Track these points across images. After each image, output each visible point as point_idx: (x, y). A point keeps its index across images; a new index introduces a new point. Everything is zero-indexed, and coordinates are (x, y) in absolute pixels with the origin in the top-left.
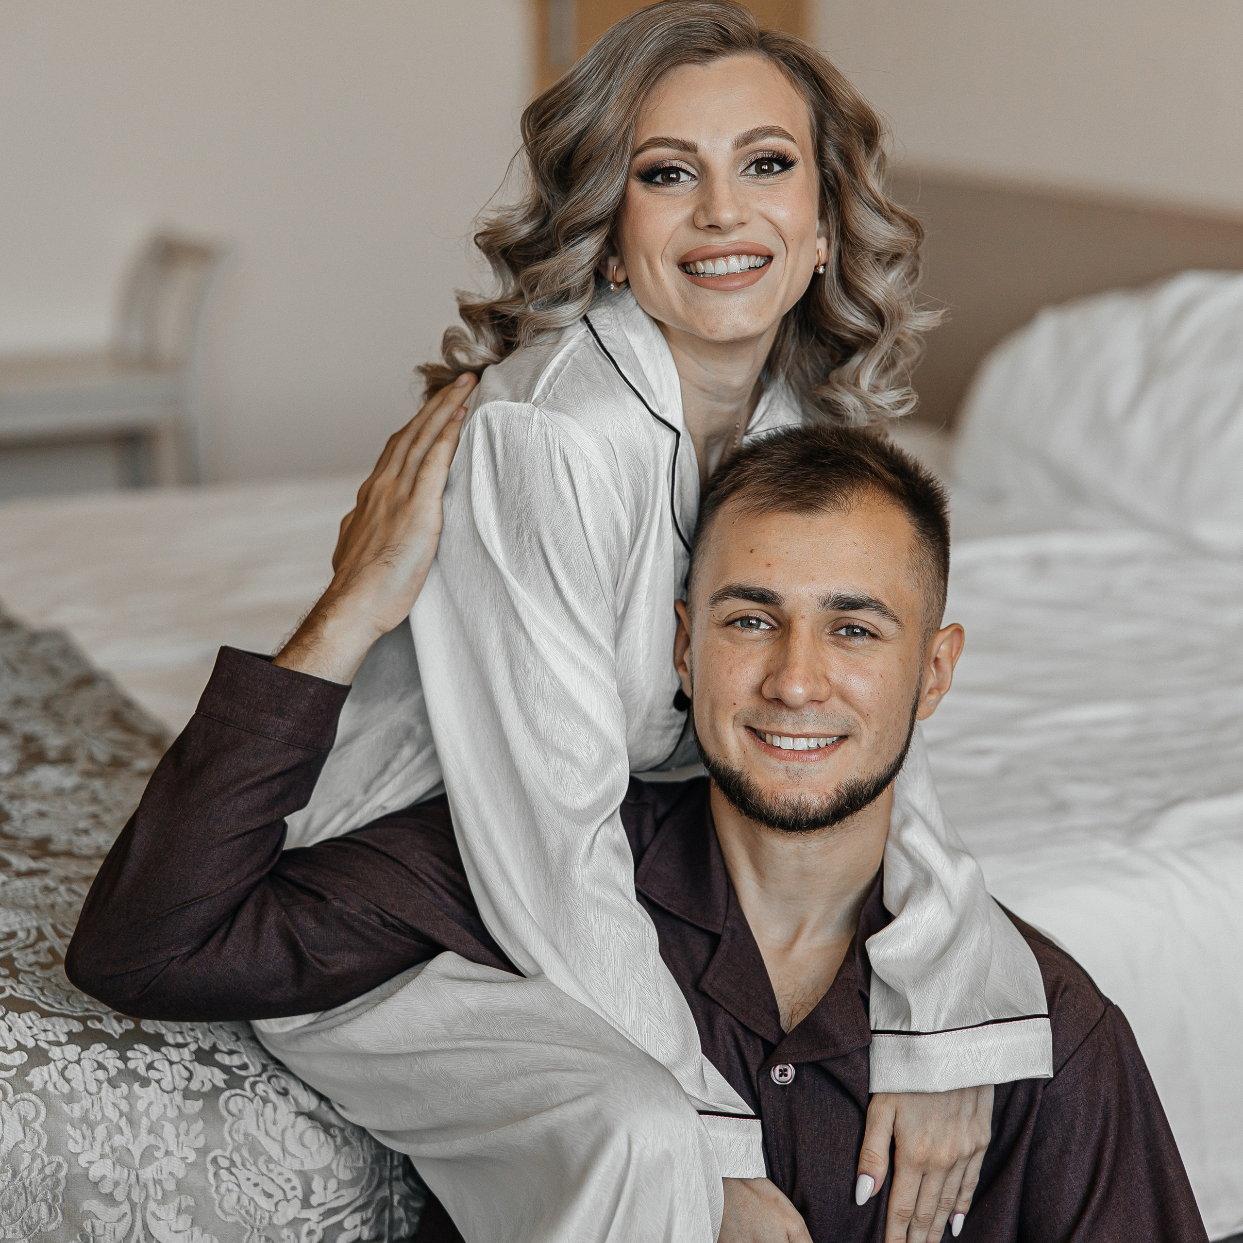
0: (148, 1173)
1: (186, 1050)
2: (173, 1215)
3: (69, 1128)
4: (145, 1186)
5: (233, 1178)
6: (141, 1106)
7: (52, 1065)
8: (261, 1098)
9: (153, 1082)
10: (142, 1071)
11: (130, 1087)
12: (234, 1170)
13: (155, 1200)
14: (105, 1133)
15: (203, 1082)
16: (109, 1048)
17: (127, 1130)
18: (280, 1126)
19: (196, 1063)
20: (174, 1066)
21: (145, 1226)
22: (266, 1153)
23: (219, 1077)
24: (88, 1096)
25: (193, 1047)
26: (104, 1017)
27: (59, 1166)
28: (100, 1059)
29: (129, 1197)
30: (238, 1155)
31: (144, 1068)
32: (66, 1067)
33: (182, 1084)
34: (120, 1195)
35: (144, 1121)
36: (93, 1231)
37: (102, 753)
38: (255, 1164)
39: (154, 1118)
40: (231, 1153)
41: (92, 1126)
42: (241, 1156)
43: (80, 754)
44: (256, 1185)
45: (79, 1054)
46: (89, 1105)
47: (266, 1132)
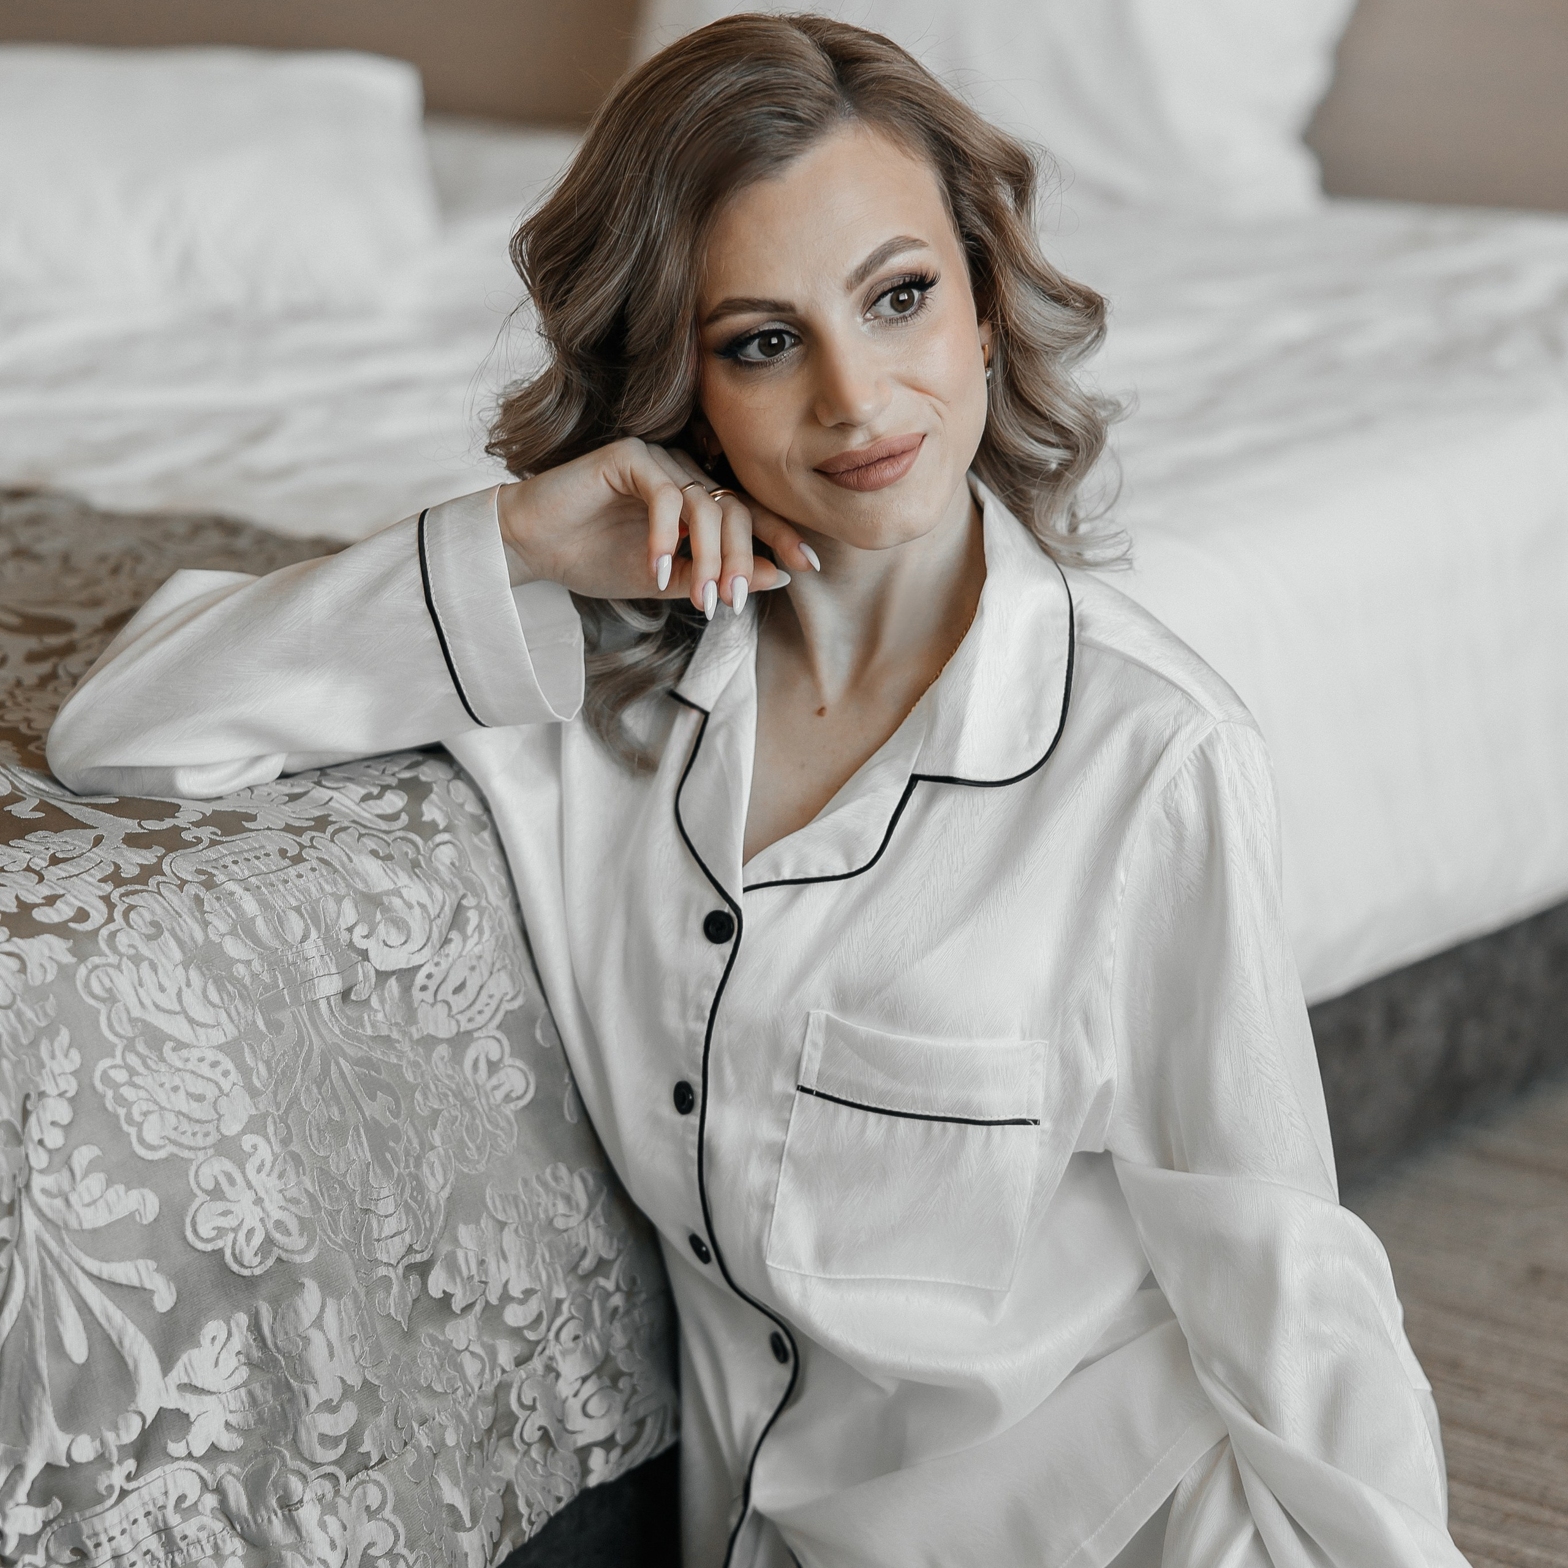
5: (142, 1094)
8: (129, 958)
12: (137, 1080)
15: (42, 965)
18: (172, 991)
19: (15, 939)
22: (170, 1038)
23: (59, 947)
30: (133, 1056)
40: (124, 1058)
42: (138, 1054)
47: (157, 1006)
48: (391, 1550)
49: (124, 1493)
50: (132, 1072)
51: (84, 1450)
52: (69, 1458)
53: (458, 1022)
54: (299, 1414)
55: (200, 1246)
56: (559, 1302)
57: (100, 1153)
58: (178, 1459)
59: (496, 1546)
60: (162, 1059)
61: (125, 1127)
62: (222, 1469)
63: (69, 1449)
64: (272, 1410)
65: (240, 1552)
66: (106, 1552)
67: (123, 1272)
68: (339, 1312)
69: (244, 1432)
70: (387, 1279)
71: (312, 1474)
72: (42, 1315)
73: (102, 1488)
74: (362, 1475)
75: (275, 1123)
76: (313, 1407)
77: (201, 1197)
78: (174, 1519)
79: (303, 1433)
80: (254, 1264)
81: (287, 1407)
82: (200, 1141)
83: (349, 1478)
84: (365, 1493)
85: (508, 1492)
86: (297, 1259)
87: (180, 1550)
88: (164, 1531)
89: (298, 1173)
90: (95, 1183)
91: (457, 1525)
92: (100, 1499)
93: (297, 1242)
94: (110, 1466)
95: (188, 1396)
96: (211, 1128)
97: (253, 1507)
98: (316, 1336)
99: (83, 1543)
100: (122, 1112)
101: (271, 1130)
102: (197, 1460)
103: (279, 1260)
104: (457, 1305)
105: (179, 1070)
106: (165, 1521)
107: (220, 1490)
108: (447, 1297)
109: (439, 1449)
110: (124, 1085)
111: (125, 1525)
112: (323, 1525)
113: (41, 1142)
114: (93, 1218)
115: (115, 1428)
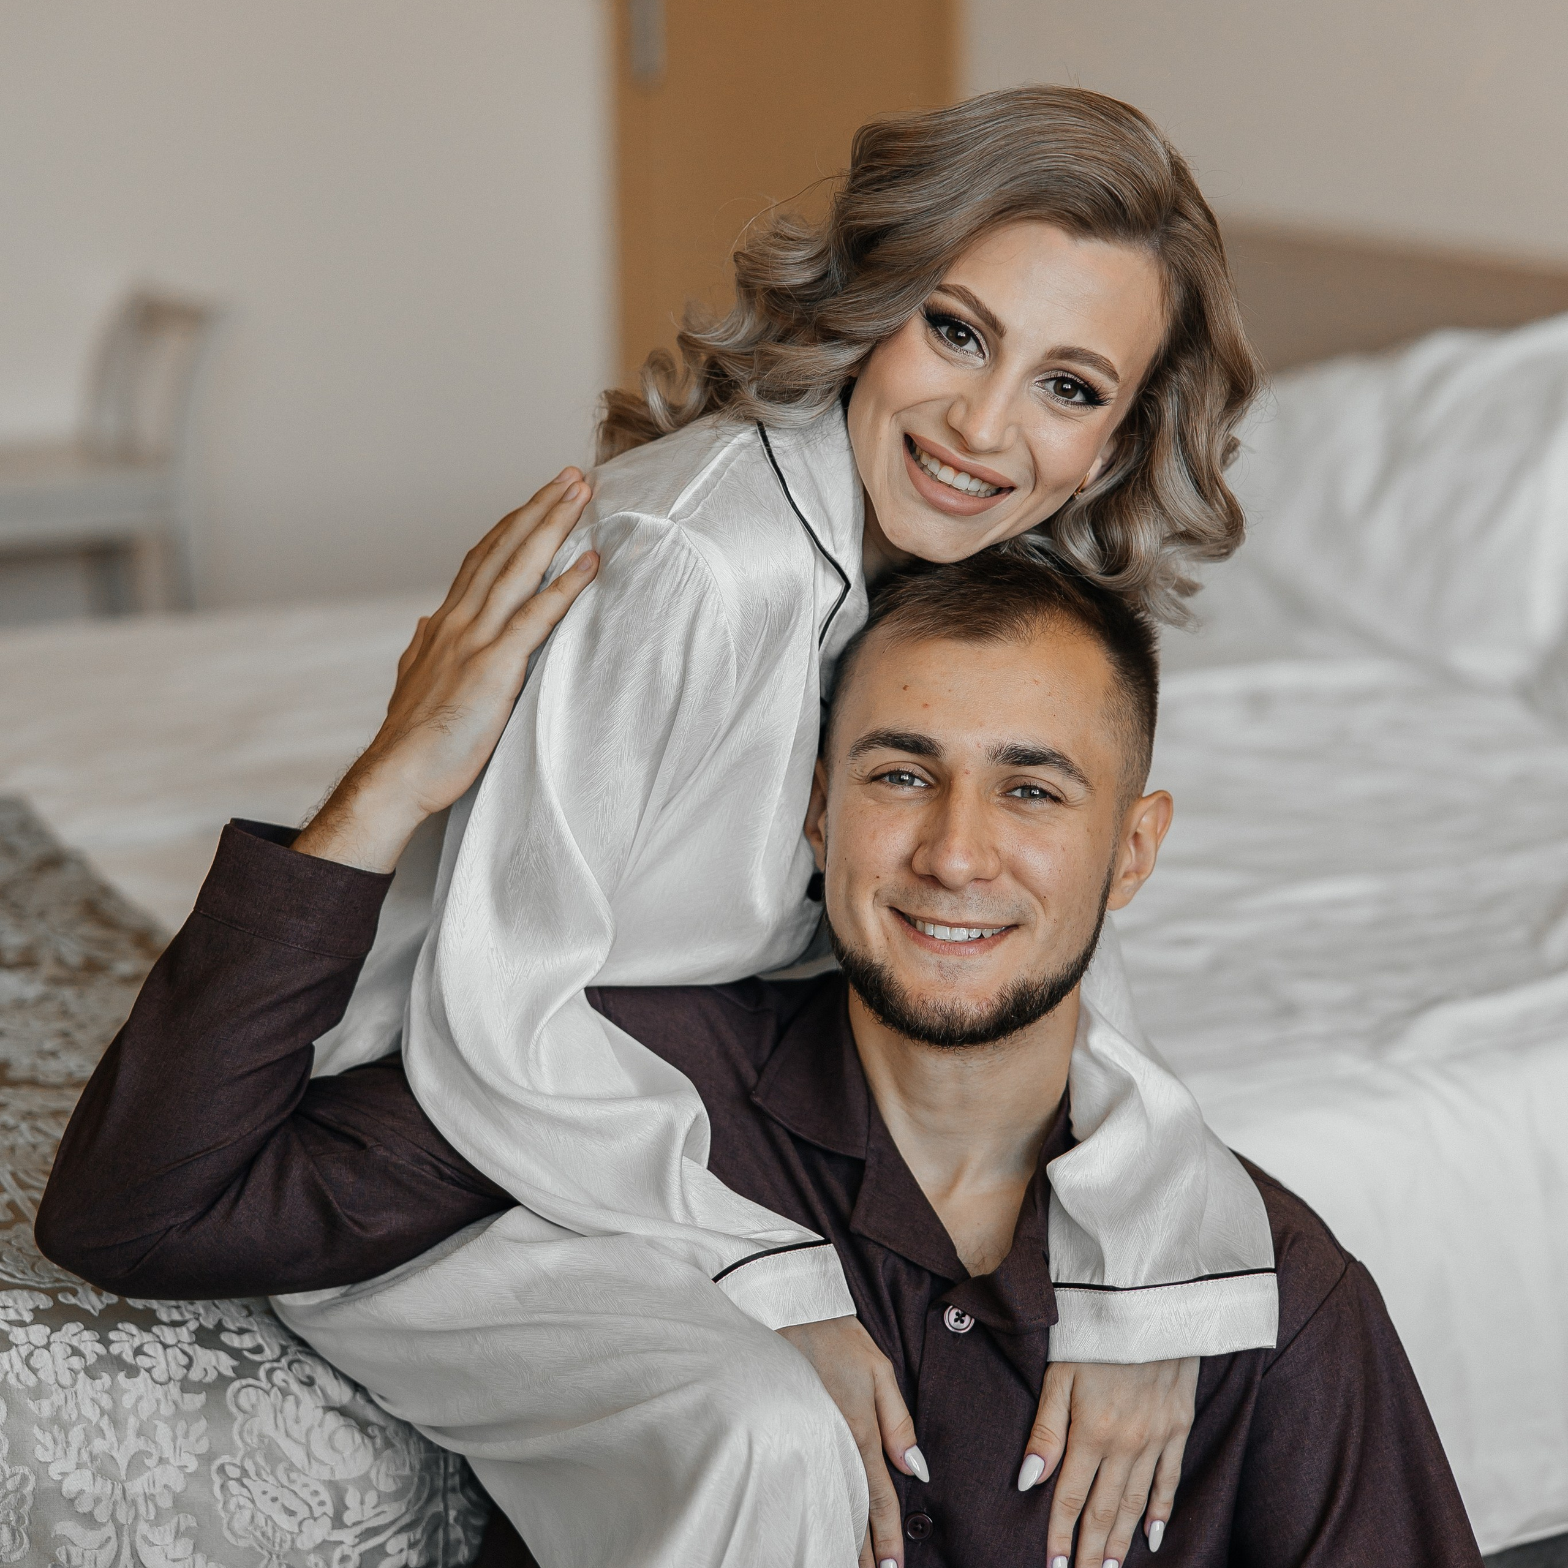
0: (137, 1486)
1: (184, 1329)
2: (169, 1539)
3: (36, 1430)
4: (134, 1503)
5: (245, 1492)
6: (127, 1401)
7: (13, 1351)
8: (279, 1389)
9: (143, 1372)
10: (128, 1357)
11: (113, 1379)
12: (245, 1481)
13: (147, 1521)
14: (82, 1437)
15: (205, 1370)
16: (86, 1328)
17: (110, 1433)
18: (304, 1425)
19: (197, 1346)
20: (168, 1350)
21: (135, 1554)
23: (226, 1364)
24: (60, 1390)
25: (193, 1325)
26: (80, 1290)
27: (24, 1479)
28: (75, 1342)
29: (113, 1517)
30: (251, 1462)
31: (131, 1354)
32: (31, 1354)
33: (179, 1373)
34: (102, 1515)
35: (132, 1423)
36: (69, 1560)
37: (73, 952)
38: (273, 1473)
39: (144, 1416)
40: (242, 1460)
41: (65, 1428)
42: (256, 1464)
43: (46, 957)
44: (275, 1500)
45: (48, 1337)
46: (62, 1402)
47: (287, 1432)
110: (233, 1479)
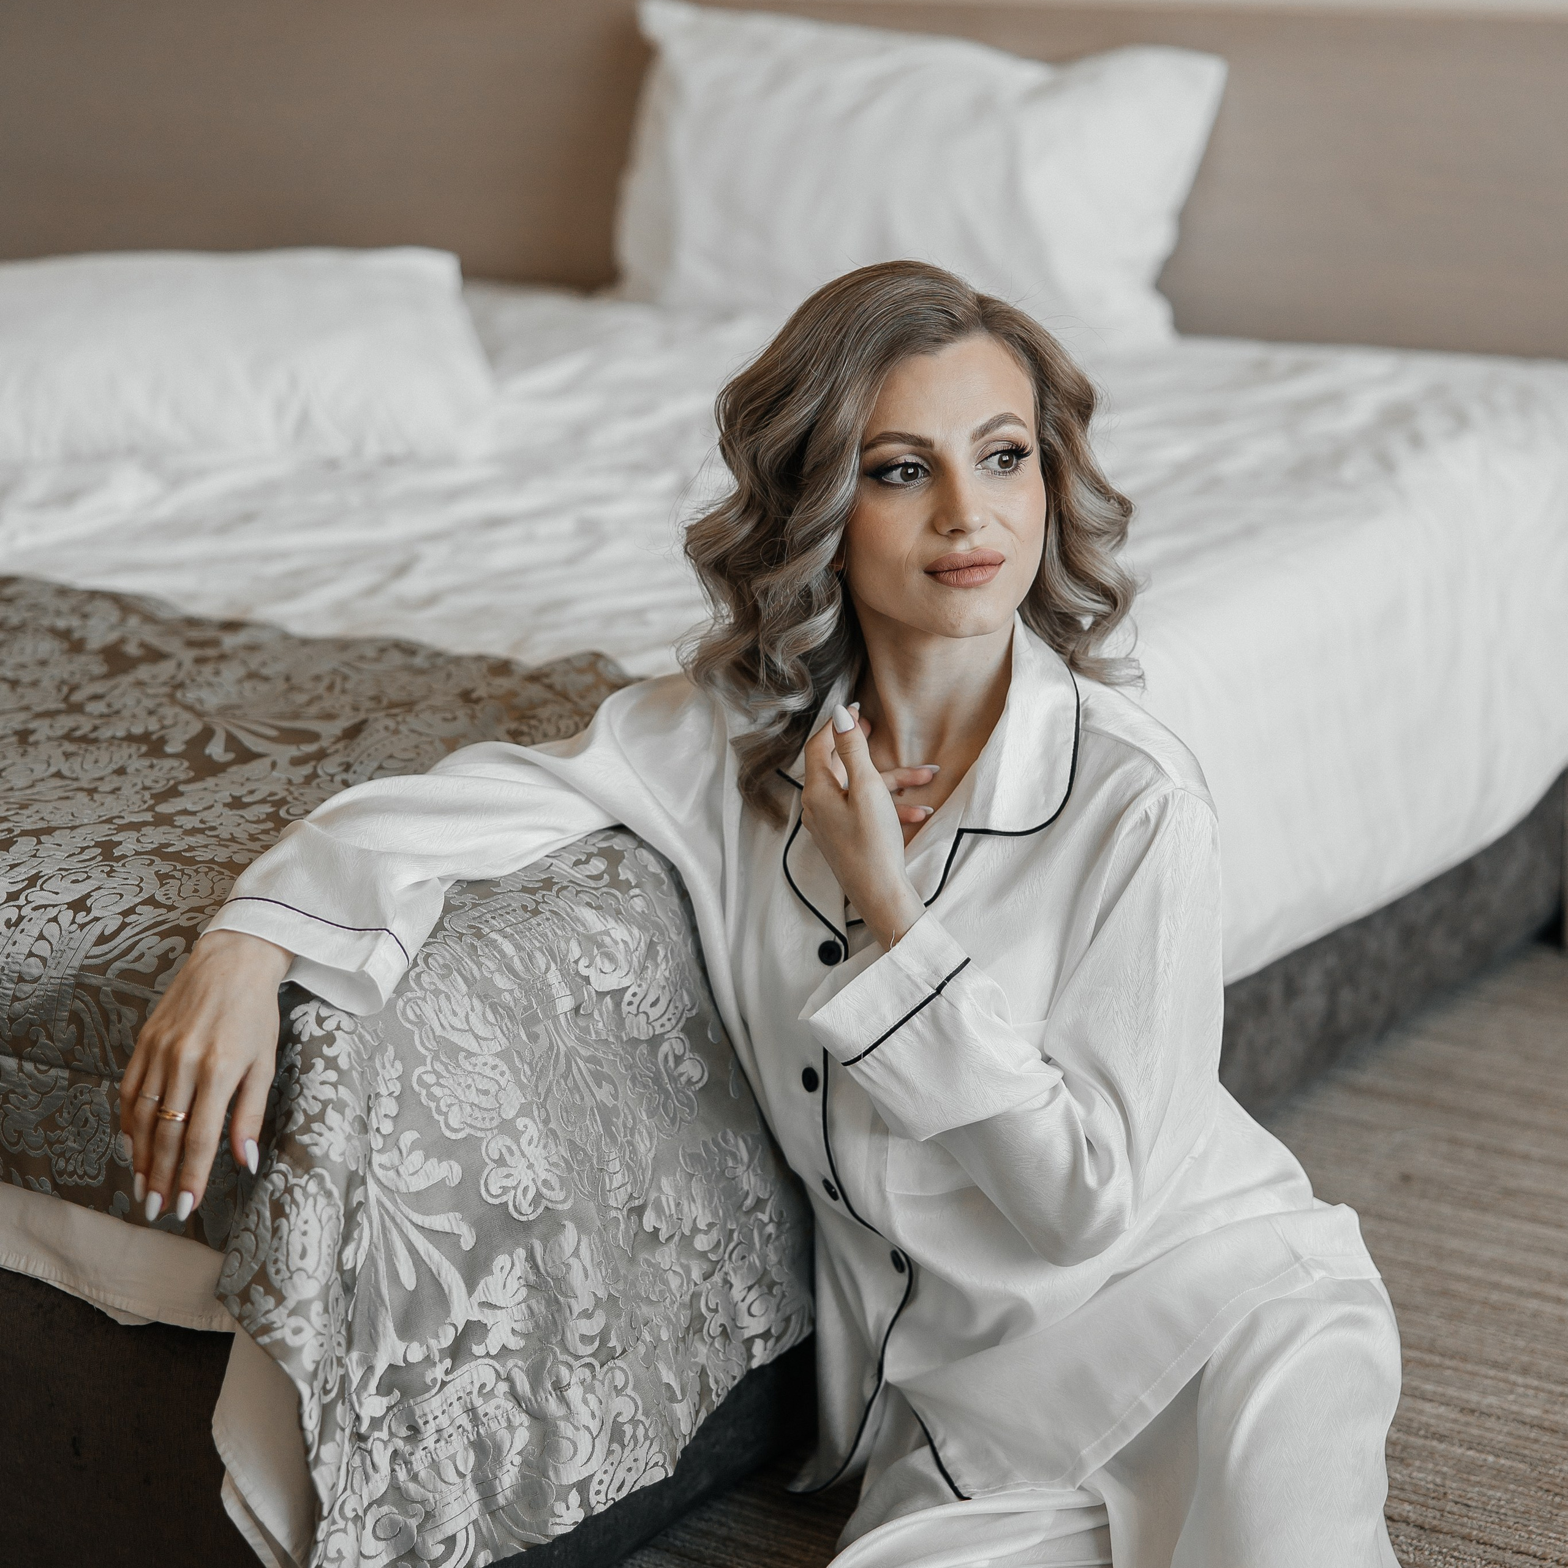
5: (447, 1091)
8: (431, 992)
12: (442, 1081)
18: (462, 1015)
22: (462, 1049)
30: (439, 1064)
47: (452, 1026)
48: (633, 1417)
49: (444, 1384)
50: (439, 1076)
51: (416, 1354)
52: (405, 1360)
53: (653, 1027)
54: (566, 1320)
55: (491, 1200)
56: (732, 1231)
57: (419, 1136)
58: (479, 1357)
59: (697, 1412)
60: (459, 1066)
61: (436, 1117)
62: (510, 1363)
63: (405, 1352)
64: (545, 1318)
65: (526, 1424)
66: (431, 1427)
67: (440, 1222)
68: (590, 1245)
69: (526, 1336)
70: (616, 1219)
71: (576, 1364)
72: (383, 1256)
73: (428, 1380)
74: (610, 1364)
75: (538, 1108)
76: (575, 1314)
77: (492, 1165)
78: (478, 1402)
79: (568, 1335)
80: (529, 1213)
81: (556, 1315)
82: (488, 1125)
83: (602, 1366)
84: (613, 1377)
85: (703, 1373)
86: (560, 1207)
87: (483, 1423)
88: (471, 1411)
89: (556, 1144)
90: (417, 1157)
91: (673, 1399)
92: (427, 1389)
93: (558, 1195)
94: (434, 1364)
95: (486, 1310)
96: (495, 1115)
97: (534, 1389)
98: (574, 1262)
99: (416, 1422)
100: (433, 1105)
101: (536, 1113)
102: (492, 1357)
103: (547, 1208)
104: (663, 1236)
105: (471, 1072)
106: (472, 1403)
107: (509, 1379)
108: (656, 1230)
109: (657, 1342)
110: (433, 1085)
111: (445, 1407)
112: (585, 1402)
113: (378, 1130)
114: (418, 1184)
115: (437, 1337)
